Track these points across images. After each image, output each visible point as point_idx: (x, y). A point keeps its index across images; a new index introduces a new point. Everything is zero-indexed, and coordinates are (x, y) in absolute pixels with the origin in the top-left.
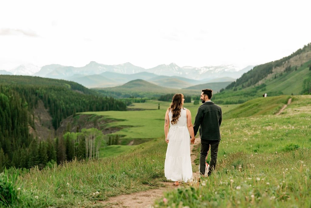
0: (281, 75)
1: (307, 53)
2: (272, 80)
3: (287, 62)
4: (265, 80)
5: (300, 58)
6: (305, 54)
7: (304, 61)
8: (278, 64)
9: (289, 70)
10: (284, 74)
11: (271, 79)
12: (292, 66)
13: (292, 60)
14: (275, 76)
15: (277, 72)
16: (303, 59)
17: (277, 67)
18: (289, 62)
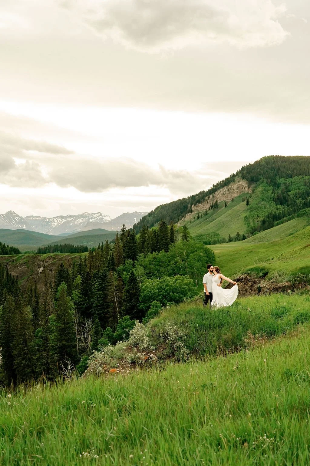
0: (206, 214)
1: (239, 184)
2: (193, 222)
3: (211, 196)
4: (184, 221)
5: (228, 191)
6: (234, 186)
7: (235, 195)
8: (199, 199)
9: (215, 206)
10: (209, 212)
11: (193, 220)
12: (219, 202)
13: (218, 194)
14: (197, 215)
15: (199, 211)
16: (234, 192)
17: (198, 203)
18: (214, 196)
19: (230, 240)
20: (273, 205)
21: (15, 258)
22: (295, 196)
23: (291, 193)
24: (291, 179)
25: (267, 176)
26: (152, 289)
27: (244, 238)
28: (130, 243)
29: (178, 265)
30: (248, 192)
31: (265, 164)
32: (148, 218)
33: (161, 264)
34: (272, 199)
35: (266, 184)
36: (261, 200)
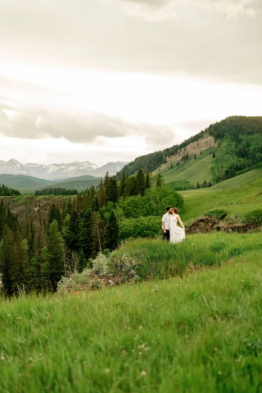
0: (178, 164)
1: (207, 139)
2: (167, 171)
3: (183, 149)
4: (159, 170)
5: (198, 145)
6: (202, 141)
7: (204, 149)
8: (173, 152)
9: (186, 158)
10: (180, 163)
12: (189, 154)
13: (188, 147)
14: (171, 165)
15: (172, 162)
16: (202, 146)
17: (171, 155)
18: (185, 149)
19: (198, 187)
20: (236, 157)
21: (15, 199)
22: (255, 150)
23: (251, 148)
24: (251, 136)
25: (231, 133)
26: (129, 227)
27: (210, 185)
28: (112, 188)
29: (152, 207)
30: (214, 147)
31: (230, 123)
32: (129, 167)
33: (137, 206)
34: (235, 152)
35: (230, 140)
36: (225, 153)
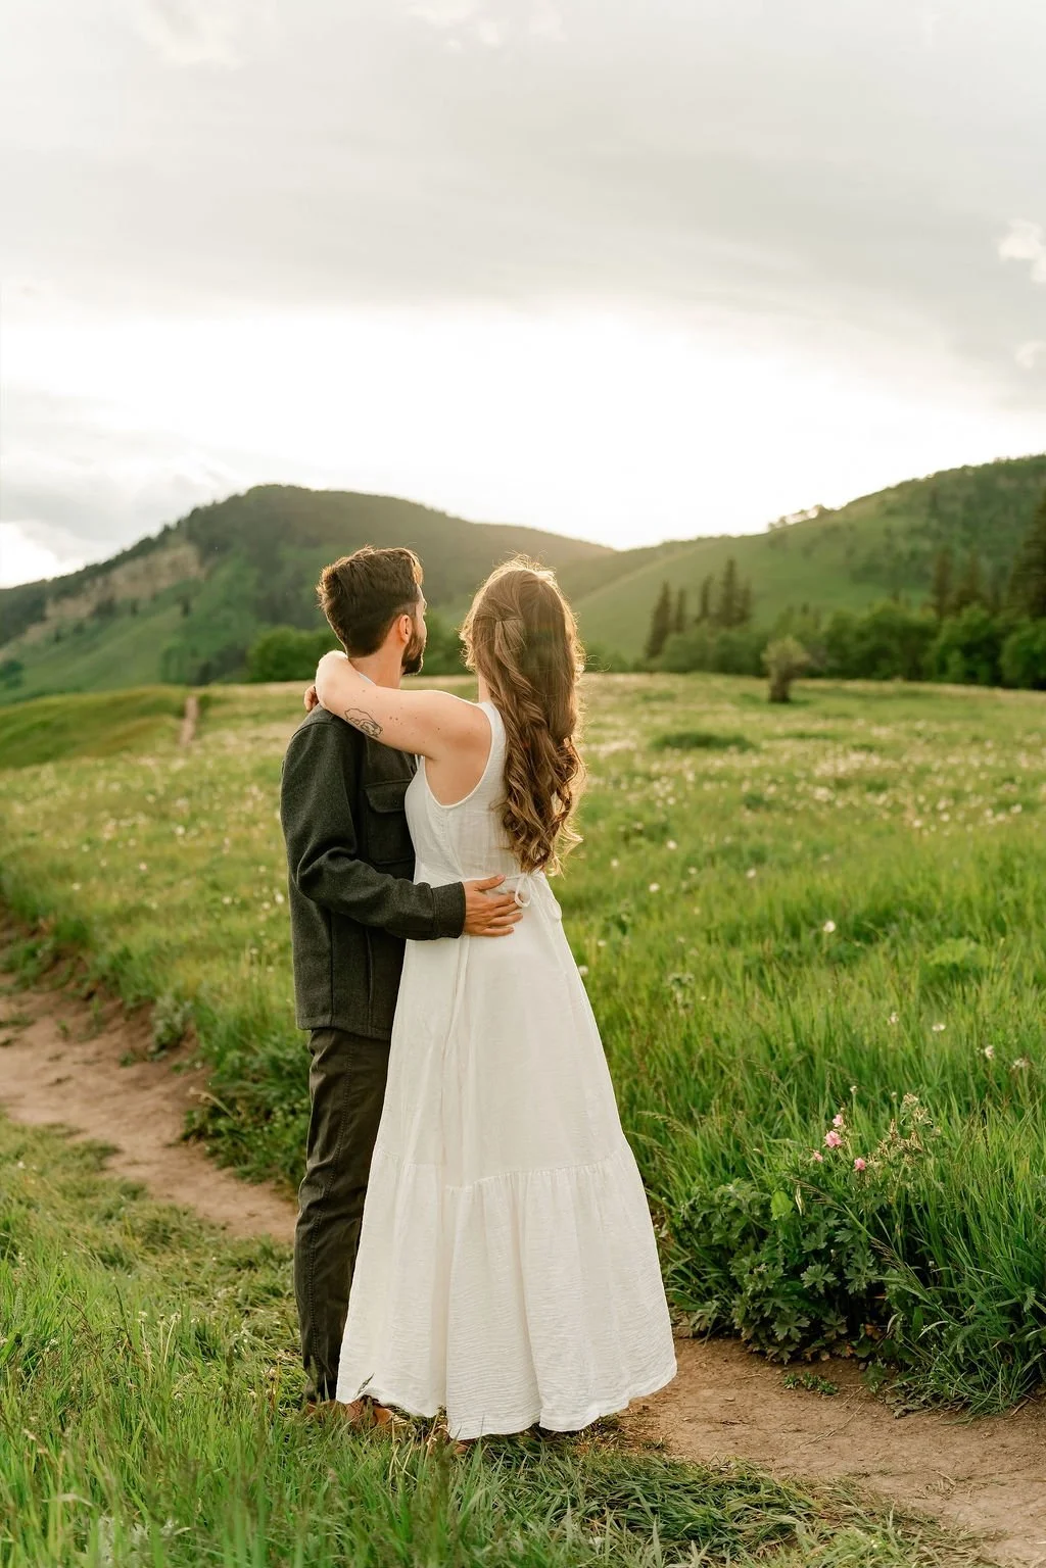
0: (79, 629)
1: (174, 552)
2: (45, 649)
3: (99, 581)
4: (19, 645)
5: (147, 570)
6: (164, 558)
8: (67, 587)
9: (106, 611)
10: (88, 625)
11: (43, 645)
12: (117, 599)
13: (119, 576)
14: (54, 632)
15: (63, 620)
16: (161, 575)
17: (65, 599)
18: (107, 582)
20: (250, 619)
25: (254, 538)
30: (195, 578)
34: (252, 604)
35: (245, 561)
36: (222, 603)
